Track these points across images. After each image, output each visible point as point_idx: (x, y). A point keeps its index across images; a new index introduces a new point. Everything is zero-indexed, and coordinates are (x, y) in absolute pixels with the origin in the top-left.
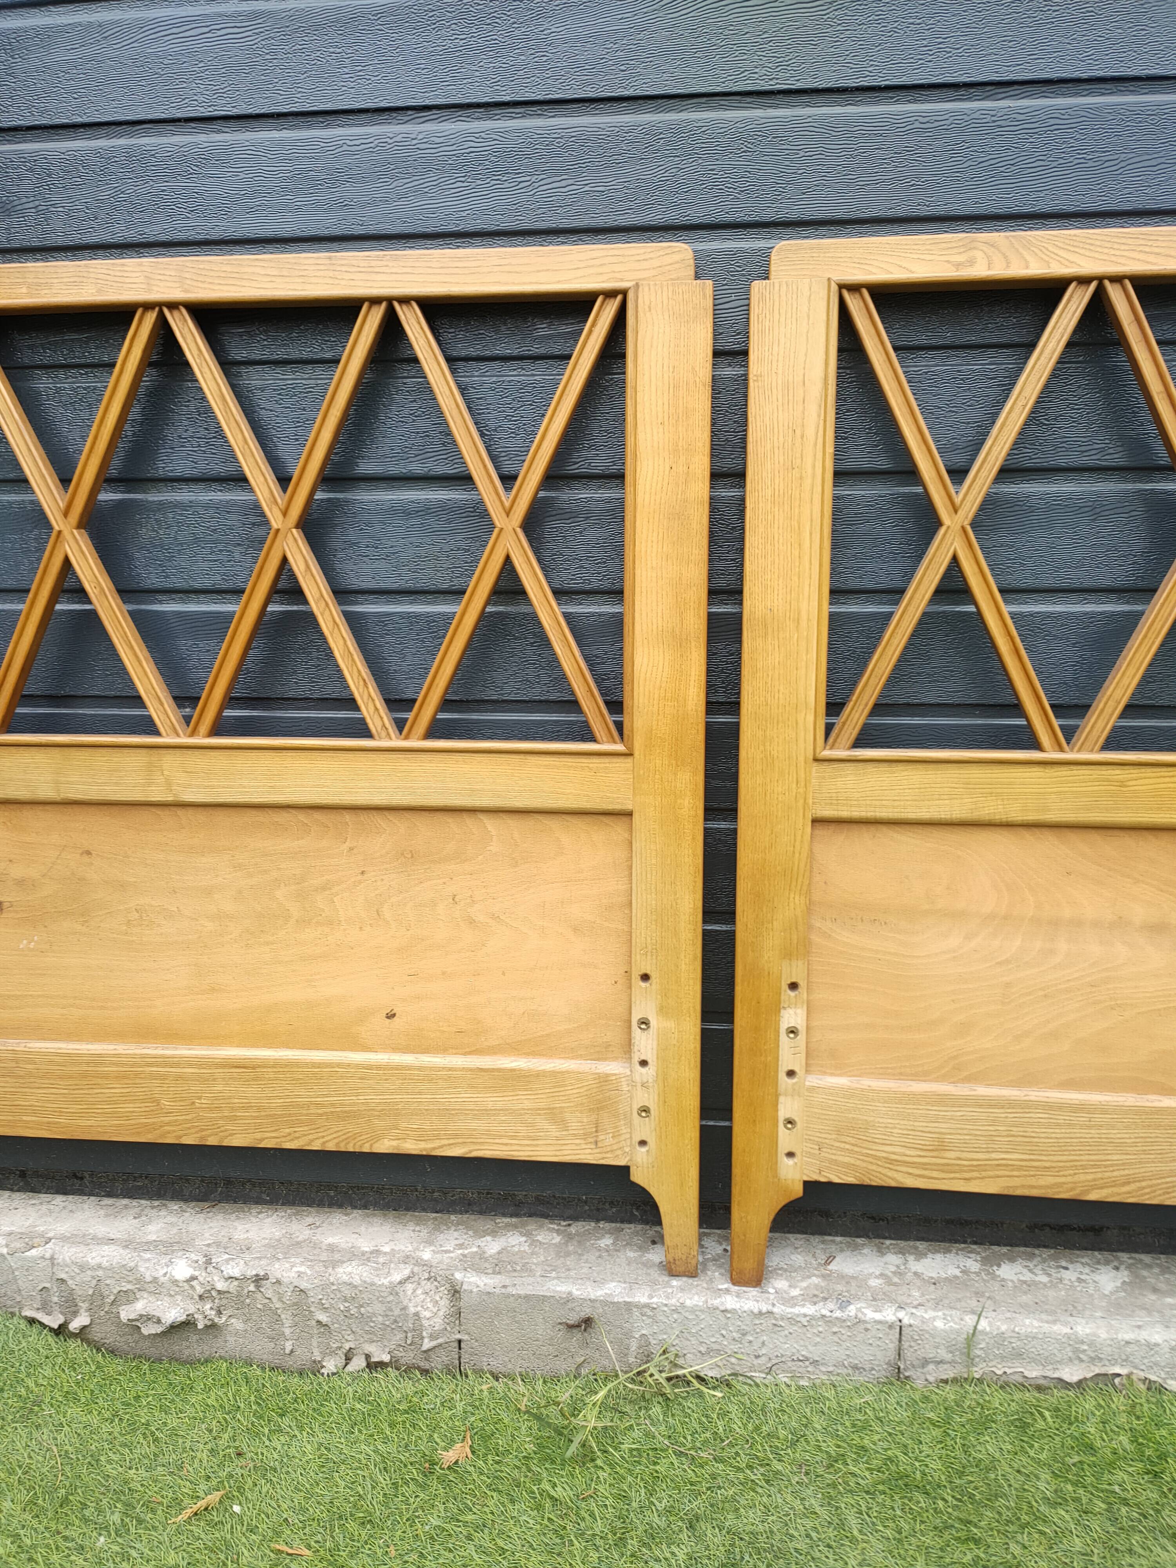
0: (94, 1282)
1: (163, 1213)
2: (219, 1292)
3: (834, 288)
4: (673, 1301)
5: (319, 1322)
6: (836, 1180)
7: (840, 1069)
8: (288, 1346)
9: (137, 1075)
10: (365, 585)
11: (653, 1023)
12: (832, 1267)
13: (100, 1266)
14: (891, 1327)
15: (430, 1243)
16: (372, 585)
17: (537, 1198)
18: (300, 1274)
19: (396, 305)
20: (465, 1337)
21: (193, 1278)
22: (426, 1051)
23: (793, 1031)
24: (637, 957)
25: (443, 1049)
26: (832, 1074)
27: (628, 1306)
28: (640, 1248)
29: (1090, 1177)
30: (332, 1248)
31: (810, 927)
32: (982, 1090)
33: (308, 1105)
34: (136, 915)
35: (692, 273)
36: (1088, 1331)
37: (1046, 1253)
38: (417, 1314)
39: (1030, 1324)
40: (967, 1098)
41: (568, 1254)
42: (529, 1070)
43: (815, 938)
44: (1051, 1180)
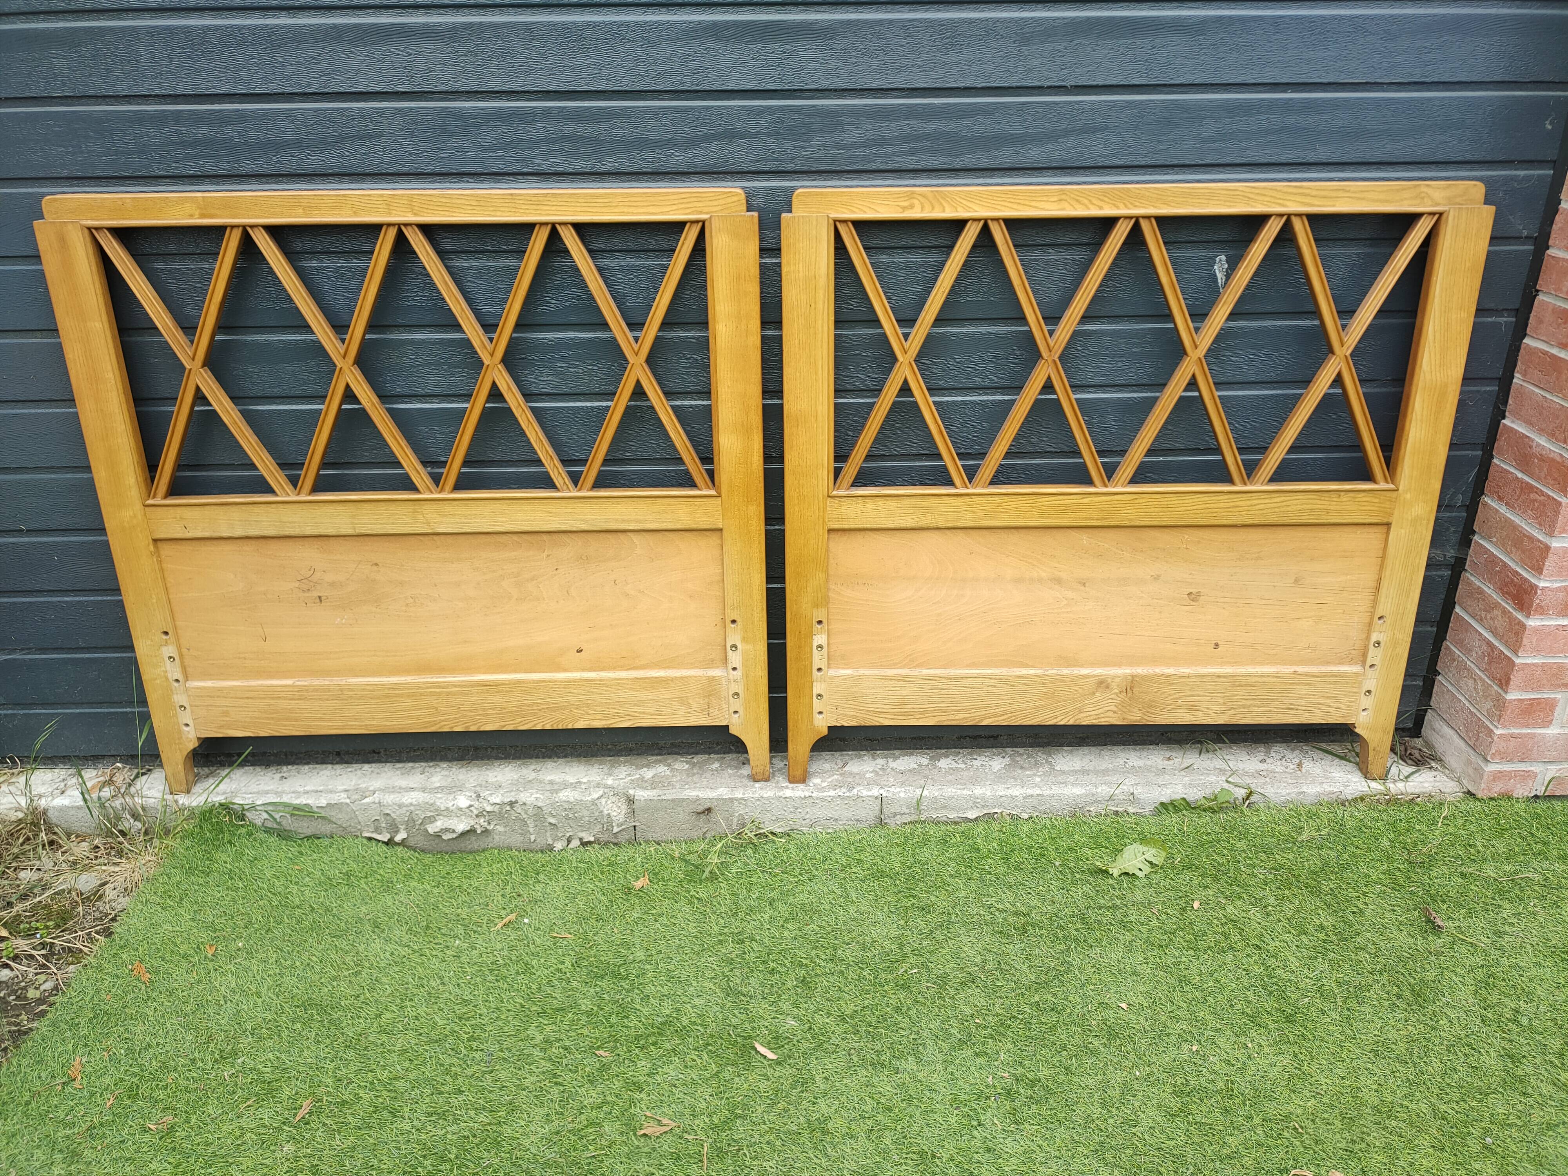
0: (408, 814)
1: (438, 769)
2: (488, 812)
3: (832, 222)
4: (757, 795)
5: (550, 823)
6: (846, 725)
7: (847, 666)
8: (533, 838)
9: (422, 694)
10: (543, 391)
11: (739, 647)
12: (846, 769)
13: (411, 804)
14: (876, 798)
15: (611, 775)
16: (549, 390)
17: (672, 744)
18: (537, 799)
19: (558, 226)
20: (638, 824)
21: (471, 806)
22: (602, 670)
23: (820, 647)
24: (728, 611)
25: (614, 668)
26: (843, 668)
27: (732, 800)
28: (736, 768)
29: (983, 713)
30: (551, 782)
31: (828, 589)
32: (925, 672)
33: (532, 705)
34: (412, 601)
35: (745, 208)
36: (981, 792)
37: (966, 751)
38: (609, 814)
39: (950, 791)
40: (917, 676)
41: (694, 774)
42: (667, 677)
43: (831, 594)
44: (962, 716)
